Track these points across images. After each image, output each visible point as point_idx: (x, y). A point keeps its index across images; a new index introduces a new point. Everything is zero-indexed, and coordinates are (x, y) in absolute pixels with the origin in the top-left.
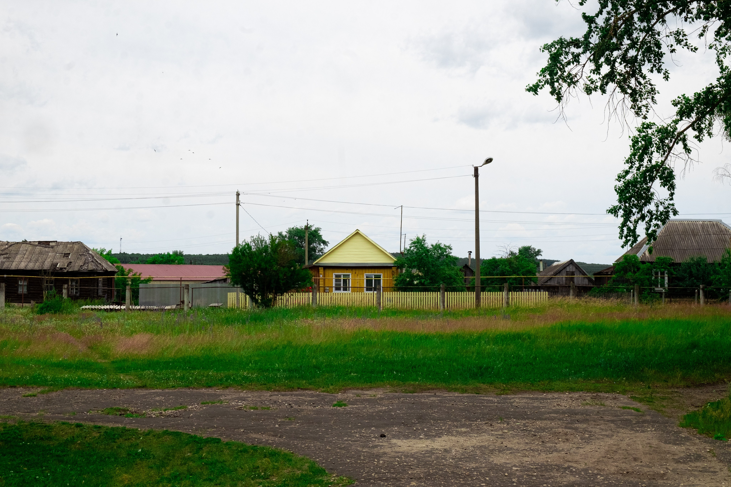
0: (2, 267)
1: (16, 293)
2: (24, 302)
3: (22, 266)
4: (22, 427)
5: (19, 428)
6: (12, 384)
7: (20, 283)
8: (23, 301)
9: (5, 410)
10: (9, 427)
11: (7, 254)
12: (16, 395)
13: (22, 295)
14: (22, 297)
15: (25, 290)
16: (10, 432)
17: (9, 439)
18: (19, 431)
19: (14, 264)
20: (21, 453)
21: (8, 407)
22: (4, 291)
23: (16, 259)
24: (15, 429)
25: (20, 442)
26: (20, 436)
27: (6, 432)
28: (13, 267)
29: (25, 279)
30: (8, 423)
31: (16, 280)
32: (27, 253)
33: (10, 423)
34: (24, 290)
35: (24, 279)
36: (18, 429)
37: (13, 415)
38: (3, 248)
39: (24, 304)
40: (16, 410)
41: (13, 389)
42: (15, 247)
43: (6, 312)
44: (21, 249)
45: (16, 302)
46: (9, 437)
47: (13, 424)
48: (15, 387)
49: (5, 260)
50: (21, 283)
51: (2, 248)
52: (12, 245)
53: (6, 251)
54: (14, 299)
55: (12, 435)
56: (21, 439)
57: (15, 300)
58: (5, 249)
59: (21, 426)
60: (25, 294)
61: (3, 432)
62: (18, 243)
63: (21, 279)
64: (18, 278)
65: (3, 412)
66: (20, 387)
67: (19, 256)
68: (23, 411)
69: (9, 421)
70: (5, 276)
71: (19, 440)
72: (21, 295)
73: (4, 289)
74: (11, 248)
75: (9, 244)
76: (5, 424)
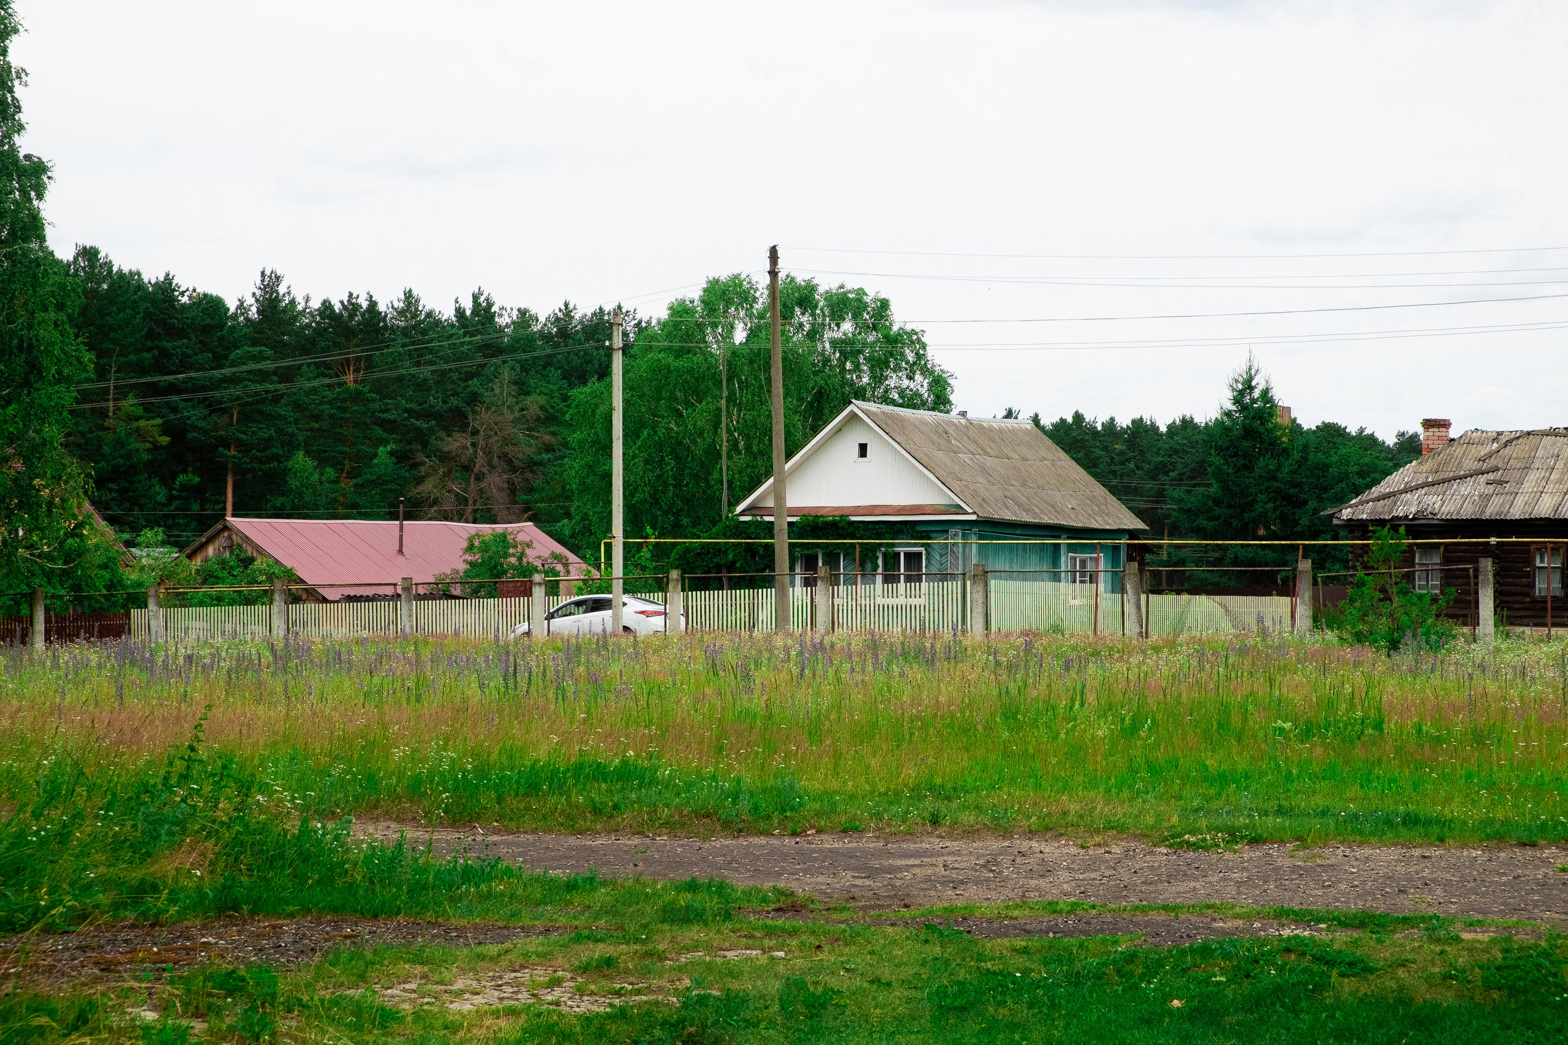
0: (1483, 512)
1: (1528, 595)
2: (1555, 625)
3: (1545, 508)
4: (1558, 951)
5: (1551, 955)
6: (1525, 836)
7: (1538, 564)
8: (1549, 620)
9: (1505, 904)
10: (1521, 949)
11: (1496, 469)
12: (1537, 868)
13: (1546, 602)
14: (1546, 609)
15: (1556, 586)
16: (1521, 963)
17: (1521, 983)
18: (1552, 963)
19: (1520, 501)
20: (1558, 1024)
21: (1514, 898)
22: (1491, 586)
23: (1526, 484)
24: (1538, 956)
25: (1554, 995)
26: (1555, 975)
27: (1509, 962)
28: (1517, 512)
29: (1556, 548)
30: (1515, 938)
31: (1525, 555)
32: (1560, 465)
33: (1522, 938)
34: (1553, 586)
35: (1552, 549)
36: (1546, 955)
37: (1529, 919)
38: (1484, 451)
39: (1553, 631)
40: (1538, 907)
41: (1529, 852)
42: (1522, 447)
43: (1498, 650)
44: (1540, 453)
45: (1528, 625)
46: (1519, 979)
47: (1532, 941)
48: (1534, 845)
49: (1491, 488)
50: (1542, 561)
51: (1482, 453)
52: (1510, 441)
53: (1493, 462)
54: (1521, 613)
55: (1528, 973)
56: (1556, 985)
57: (1521, 617)
58: (1490, 455)
59: (1557, 947)
60: (1555, 599)
61: (1503, 963)
62: (1529, 433)
63: (1542, 548)
64: (1532, 548)
65: (1500, 911)
66: (1549, 846)
67: (1533, 476)
68: (1561, 910)
69: (1517, 933)
70: (1493, 540)
71: (1553, 989)
72: (1543, 601)
73: (1491, 577)
74: (1507, 451)
75: (1503, 439)
76: (1509, 939)
